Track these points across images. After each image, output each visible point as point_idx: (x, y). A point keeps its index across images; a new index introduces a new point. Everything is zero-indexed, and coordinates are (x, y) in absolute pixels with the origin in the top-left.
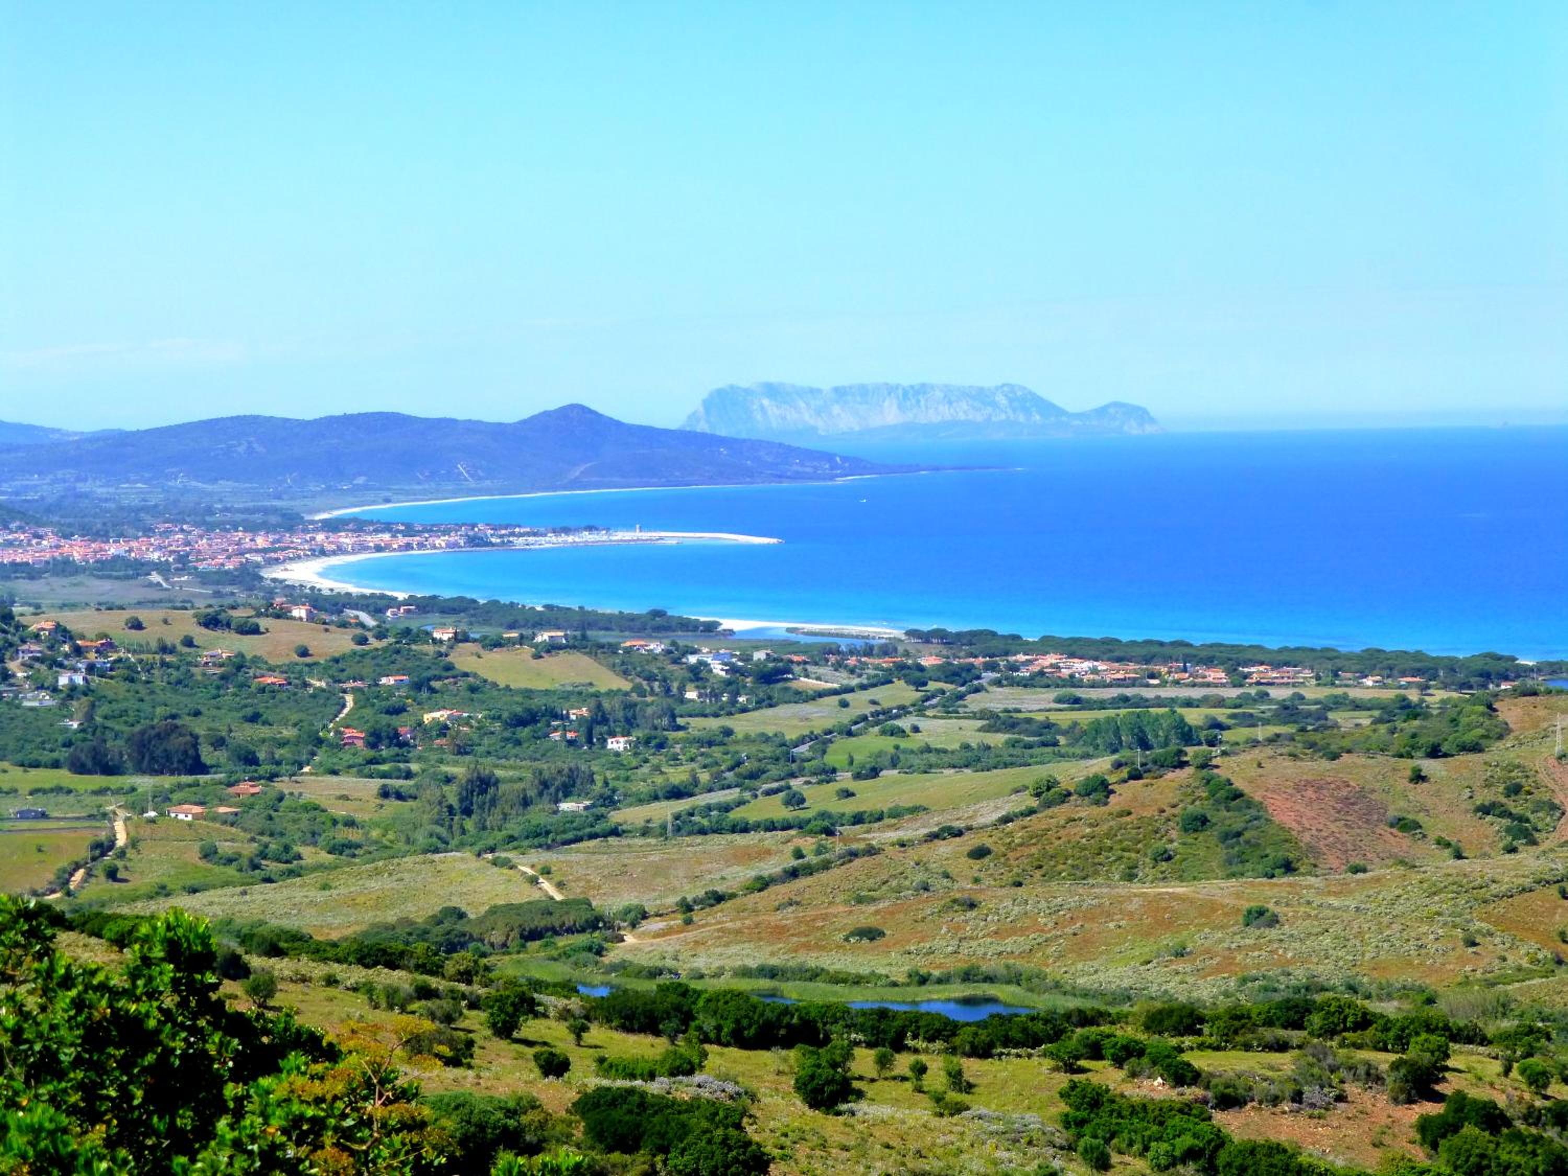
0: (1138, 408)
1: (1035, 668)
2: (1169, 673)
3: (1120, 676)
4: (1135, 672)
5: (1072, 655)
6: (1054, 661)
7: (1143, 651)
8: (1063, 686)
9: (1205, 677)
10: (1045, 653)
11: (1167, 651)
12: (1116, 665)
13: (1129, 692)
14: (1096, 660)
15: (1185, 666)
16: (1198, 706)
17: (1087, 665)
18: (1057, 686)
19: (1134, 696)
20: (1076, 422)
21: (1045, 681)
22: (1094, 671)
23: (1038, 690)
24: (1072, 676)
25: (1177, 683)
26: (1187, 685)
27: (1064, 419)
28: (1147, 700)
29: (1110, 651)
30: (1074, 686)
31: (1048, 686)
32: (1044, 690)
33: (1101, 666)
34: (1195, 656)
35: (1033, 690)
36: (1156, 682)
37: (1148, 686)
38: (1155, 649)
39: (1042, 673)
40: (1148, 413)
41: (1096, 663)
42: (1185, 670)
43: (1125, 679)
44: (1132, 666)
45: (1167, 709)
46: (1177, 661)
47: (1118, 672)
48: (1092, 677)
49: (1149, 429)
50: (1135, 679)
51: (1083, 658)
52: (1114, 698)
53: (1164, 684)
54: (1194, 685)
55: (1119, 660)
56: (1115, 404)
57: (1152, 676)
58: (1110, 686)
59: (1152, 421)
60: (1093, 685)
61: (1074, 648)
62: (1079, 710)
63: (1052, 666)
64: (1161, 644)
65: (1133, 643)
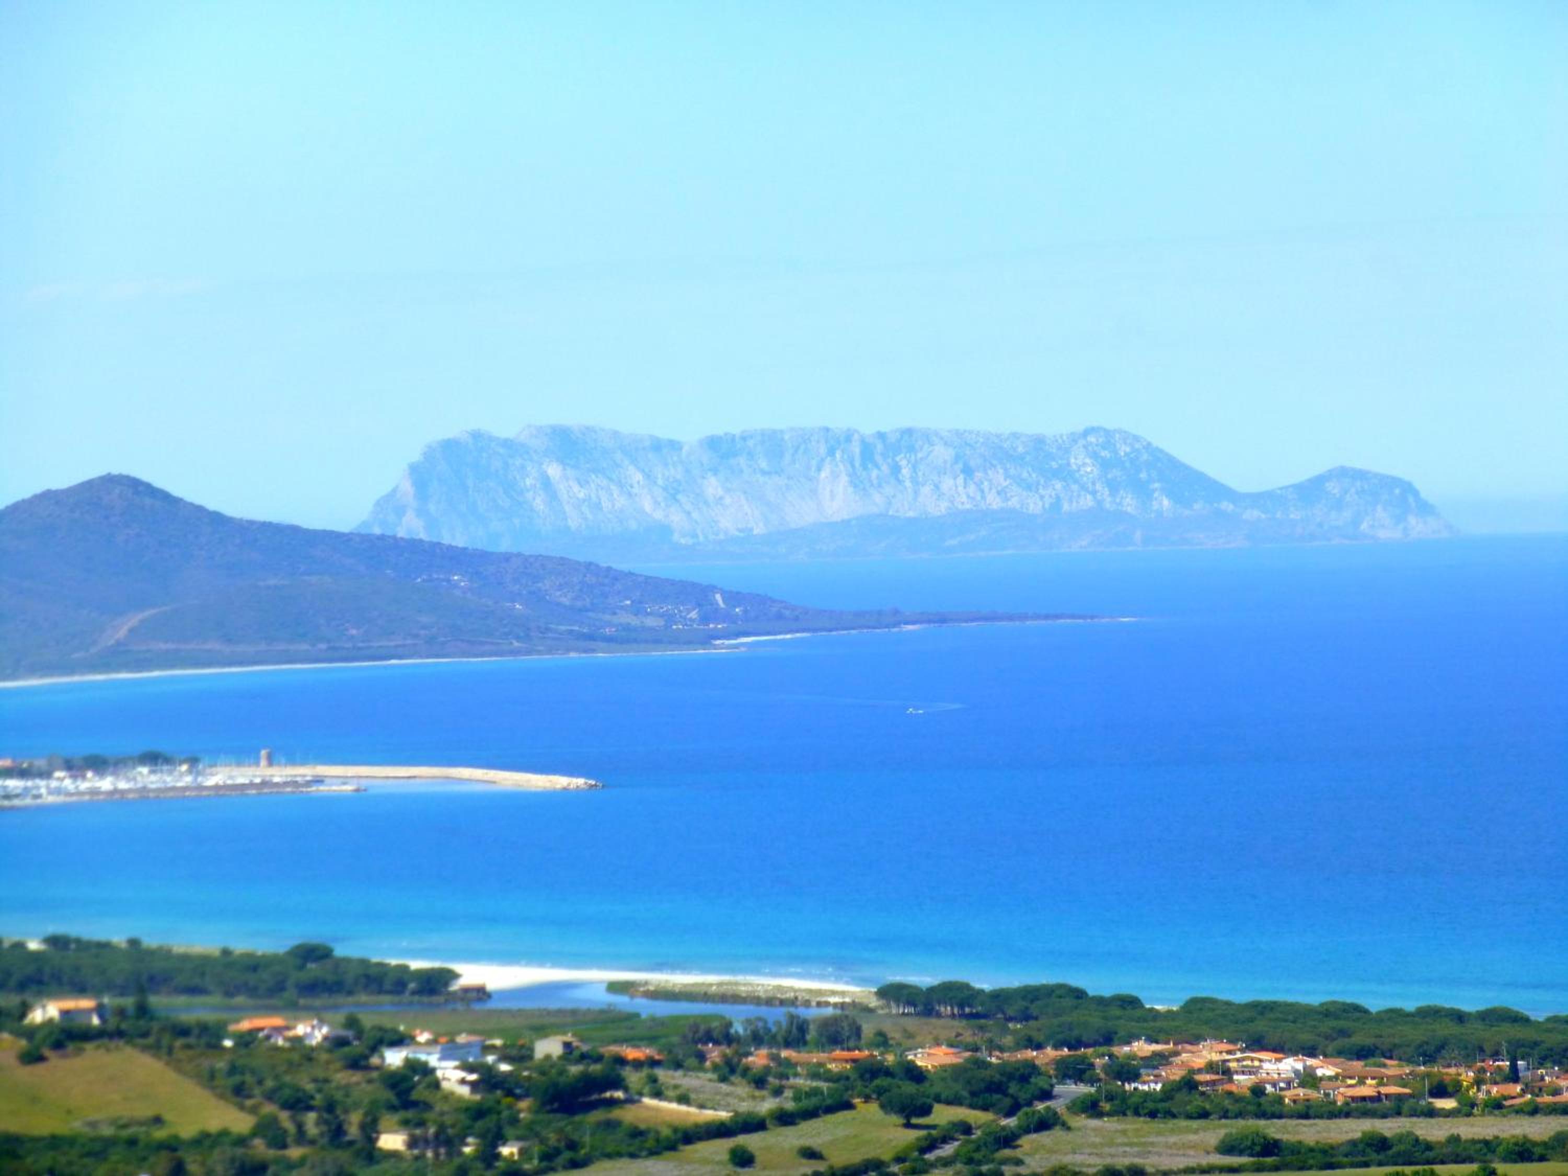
0: (1394, 482)
1: (1174, 1073)
2: (1478, 1082)
3: (1368, 1089)
4: (1400, 1081)
5: (1257, 1043)
6: (1215, 1057)
7: (1416, 1034)
8: (1240, 1115)
9: (1557, 1092)
10: (1195, 1039)
11: (1478, 1032)
12: (1358, 1065)
13: (1389, 1127)
14: (1312, 1053)
15: (1514, 1068)
16: (1542, 1159)
17: (1290, 1065)
18: (1225, 1115)
19: (1401, 1138)
20: (1252, 514)
21: (1197, 1102)
22: (1308, 1079)
23: (1183, 1123)
24: (1258, 1090)
25: (1496, 1106)
26: (1519, 1111)
27: (1227, 506)
28: (1429, 1146)
29: (1343, 1033)
30: (1262, 1115)
31: (1204, 1115)
32: (1195, 1124)
33: (1325, 1070)
34: (1536, 1044)
35: (1171, 1123)
36: (1448, 1104)
37: (1432, 1113)
38: (1446, 1029)
39: (1189, 1084)
40: (1416, 493)
41: (1310, 1062)
42: (1514, 1076)
43: (1378, 1098)
44: (1393, 1068)
45: (1474, 1167)
46: (1496, 1055)
47: (1362, 1082)
48: (1301, 1092)
49: (1418, 527)
50: (1400, 1098)
51: (1281, 1049)
52: (1353, 1143)
53: (1468, 1109)
54: (1534, 1111)
55: (1362, 1054)
56: (1343, 473)
57: (1440, 1091)
58: (1345, 1113)
59: (1425, 509)
60: (1306, 1112)
61: (1260, 1026)
62: (1276, 1168)
63: (1211, 1067)
64: (1460, 1017)
65: (1395, 1015)
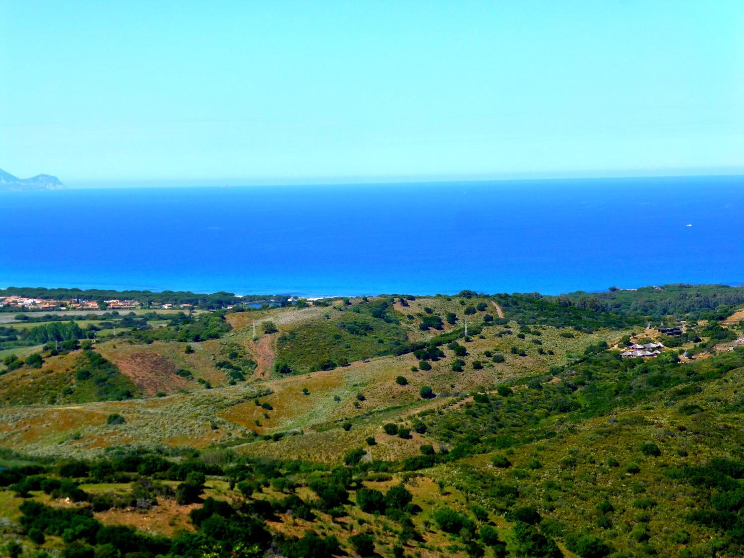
0: (54, 177)
1: (5, 303)
2: (70, 304)
3: (47, 305)
4: (54, 304)
5: (23, 296)
6: (14, 299)
7: (57, 294)
8: (20, 311)
9: (88, 305)
10: (10, 296)
11: (70, 293)
12: (45, 300)
13: (51, 313)
14: (35, 298)
15: (78, 301)
16: (84, 320)
17: (30, 301)
18: (16, 311)
19: (54, 316)
20: (23, 184)
21: (10, 309)
22: (34, 304)
23: (7, 313)
24: (23, 306)
25: (74, 309)
26: (79, 310)
27: (17, 182)
28: (60, 317)
29: (42, 294)
30: (24, 311)
31: (12, 311)
32: (10, 313)
33: (38, 301)
34: (83, 296)
35: (5, 313)
36: (64, 308)
37: (60, 310)
38: (64, 293)
39: (8, 305)
40: (58, 180)
41: (35, 300)
42: (78, 302)
43: (49, 307)
44: (52, 301)
45: (70, 321)
46: (74, 298)
47: (46, 304)
48: (33, 306)
49: (59, 187)
50: (54, 307)
51: (28, 297)
52: (44, 317)
53: (68, 309)
54: (82, 309)
55: (46, 298)
56: (42, 175)
57: (62, 306)
58: (42, 310)
59: (60, 183)
60: (34, 311)
61: (24, 293)
62: (27, 322)
63: (13, 302)
64: (66, 290)
65: (53, 290)
